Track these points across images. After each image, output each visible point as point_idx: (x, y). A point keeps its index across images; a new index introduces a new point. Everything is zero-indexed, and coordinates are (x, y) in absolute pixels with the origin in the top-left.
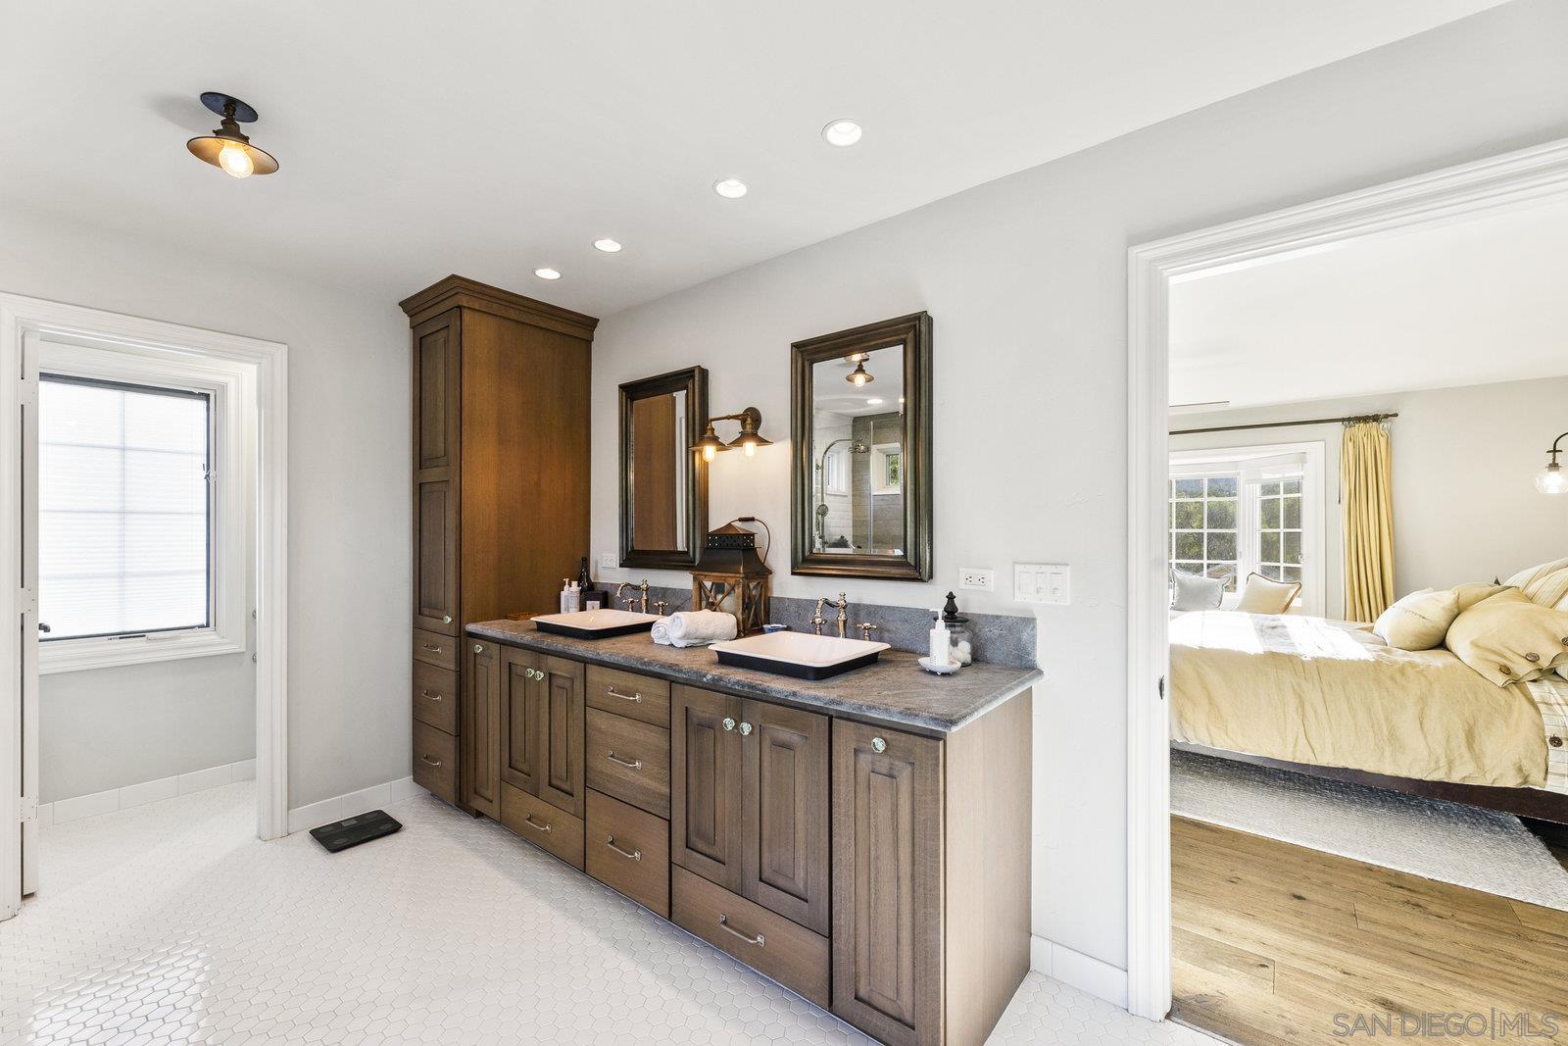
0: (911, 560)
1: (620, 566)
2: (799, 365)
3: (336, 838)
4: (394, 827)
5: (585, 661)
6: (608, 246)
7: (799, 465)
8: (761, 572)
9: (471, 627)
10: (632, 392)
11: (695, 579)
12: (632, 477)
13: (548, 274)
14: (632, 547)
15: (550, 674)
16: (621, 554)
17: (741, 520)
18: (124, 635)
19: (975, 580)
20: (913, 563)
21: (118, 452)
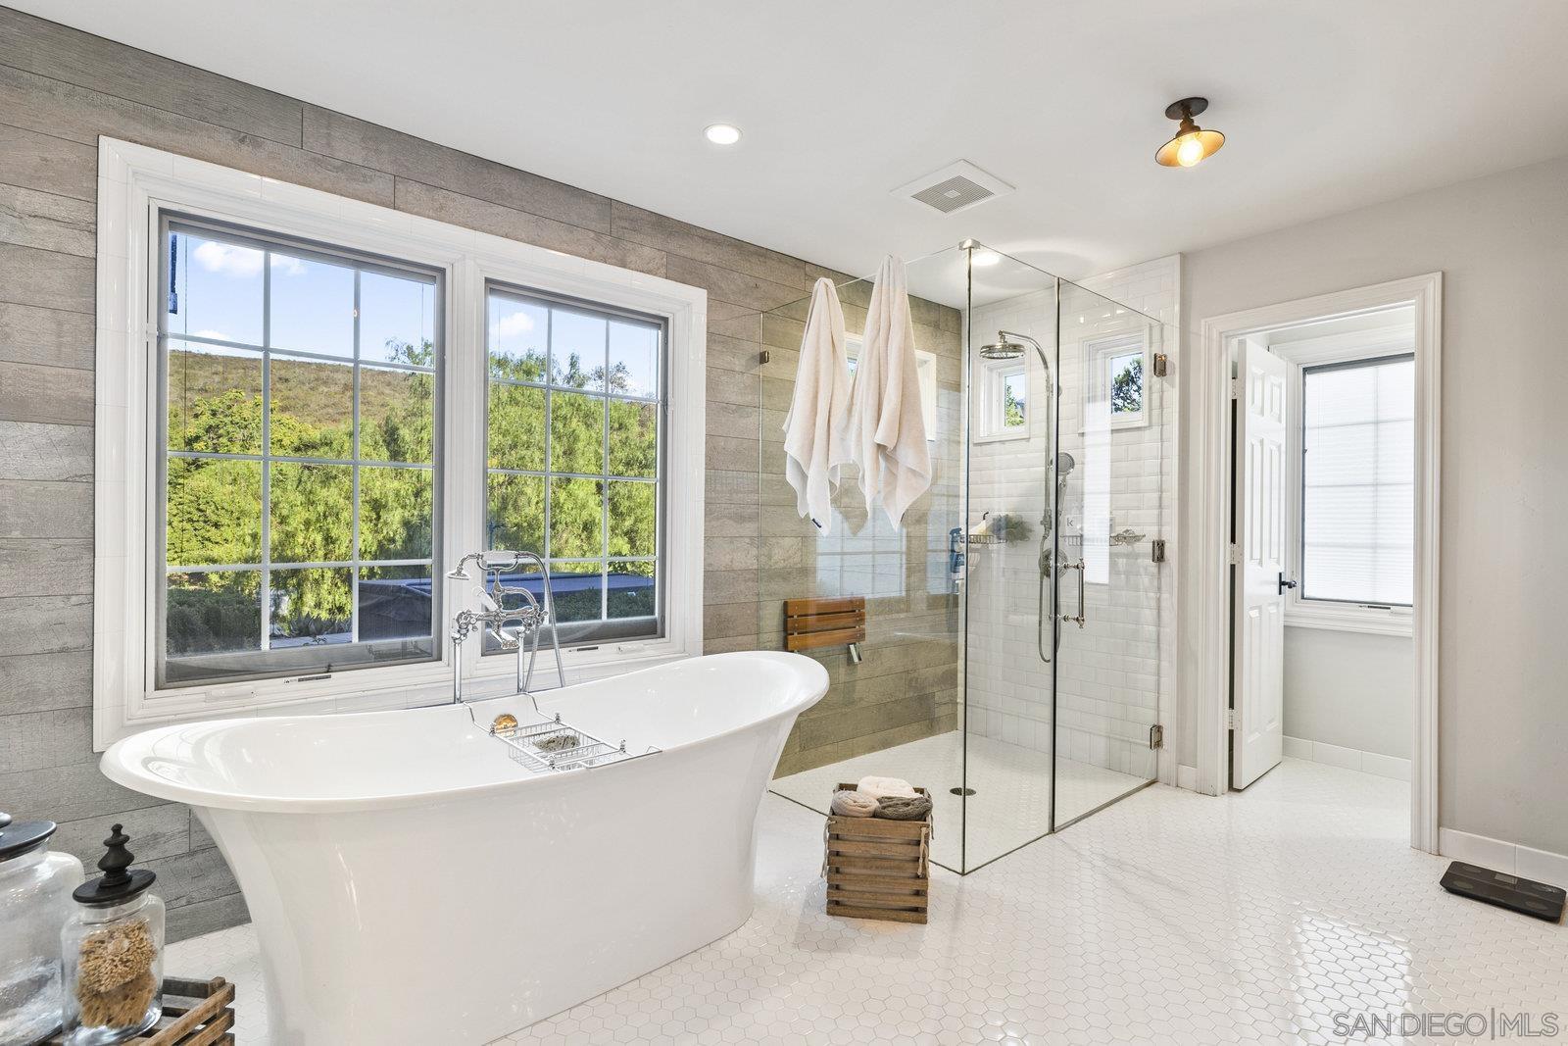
21: (1372, 427)
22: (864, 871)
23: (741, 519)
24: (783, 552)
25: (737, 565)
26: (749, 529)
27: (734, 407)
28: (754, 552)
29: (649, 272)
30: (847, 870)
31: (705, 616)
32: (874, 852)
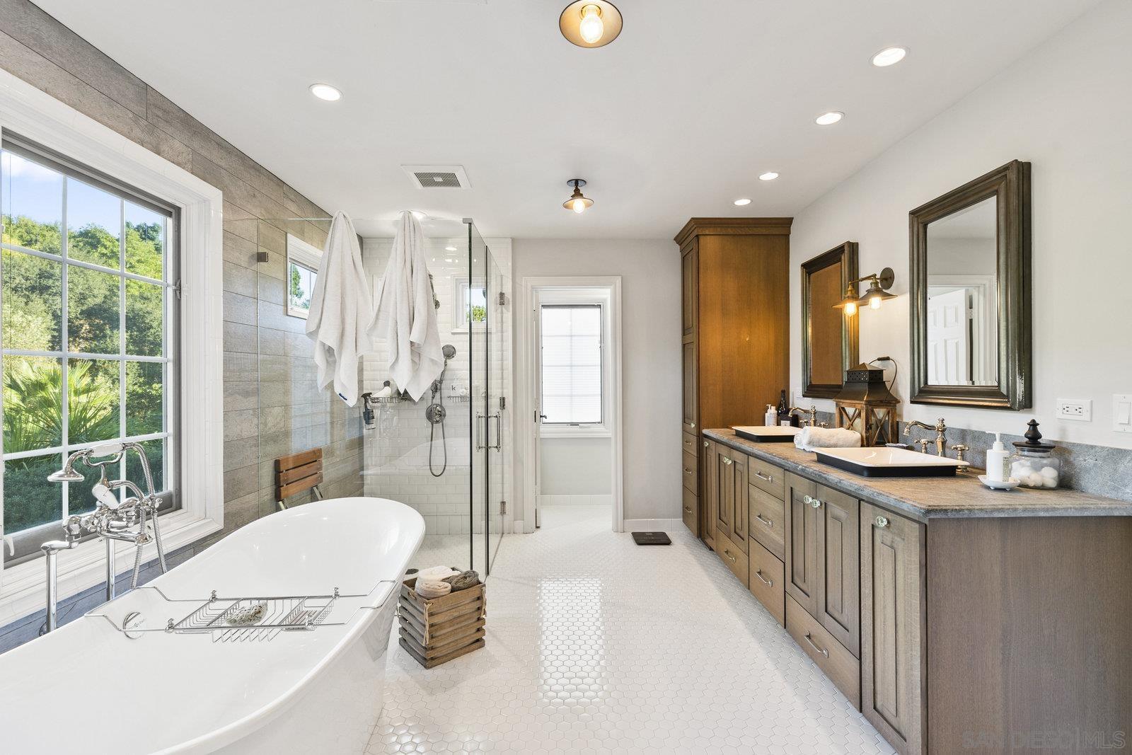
0: (1004, 390)
1: (804, 396)
2: (915, 229)
3: (643, 539)
4: (667, 542)
5: (749, 454)
6: (769, 176)
7: (915, 312)
8: (891, 402)
9: (705, 431)
10: (810, 267)
11: (837, 405)
12: (810, 330)
13: (742, 202)
14: (811, 382)
15: (735, 462)
16: (803, 388)
17: (879, 359)
18: (573, 424)
19: (1072, 410)
20: (1005, 393)
21: (570, 338)
22: (451, 629)
23: (247, 394)
24: (273, 419)
25: (245, 434)
26: (251, 402)
27: (242, 297)
28: (255, 421)
29: (179, 164)
30: (438, 634)
31: (225, 482)
32: (456, 614)
